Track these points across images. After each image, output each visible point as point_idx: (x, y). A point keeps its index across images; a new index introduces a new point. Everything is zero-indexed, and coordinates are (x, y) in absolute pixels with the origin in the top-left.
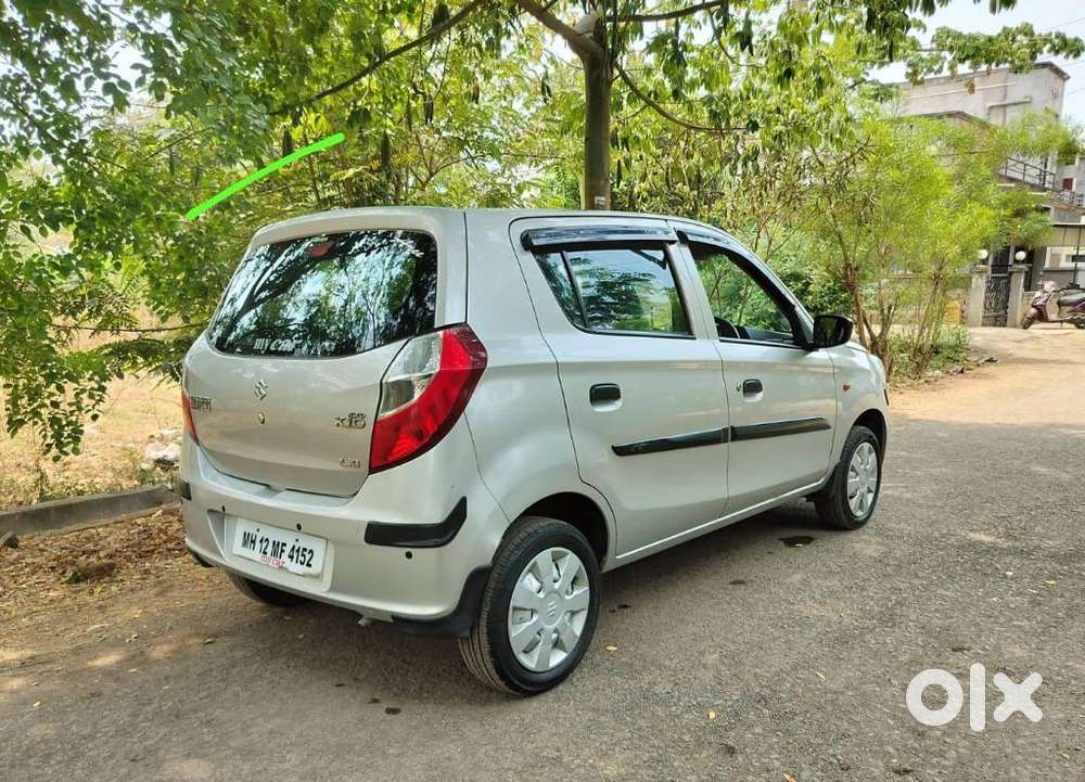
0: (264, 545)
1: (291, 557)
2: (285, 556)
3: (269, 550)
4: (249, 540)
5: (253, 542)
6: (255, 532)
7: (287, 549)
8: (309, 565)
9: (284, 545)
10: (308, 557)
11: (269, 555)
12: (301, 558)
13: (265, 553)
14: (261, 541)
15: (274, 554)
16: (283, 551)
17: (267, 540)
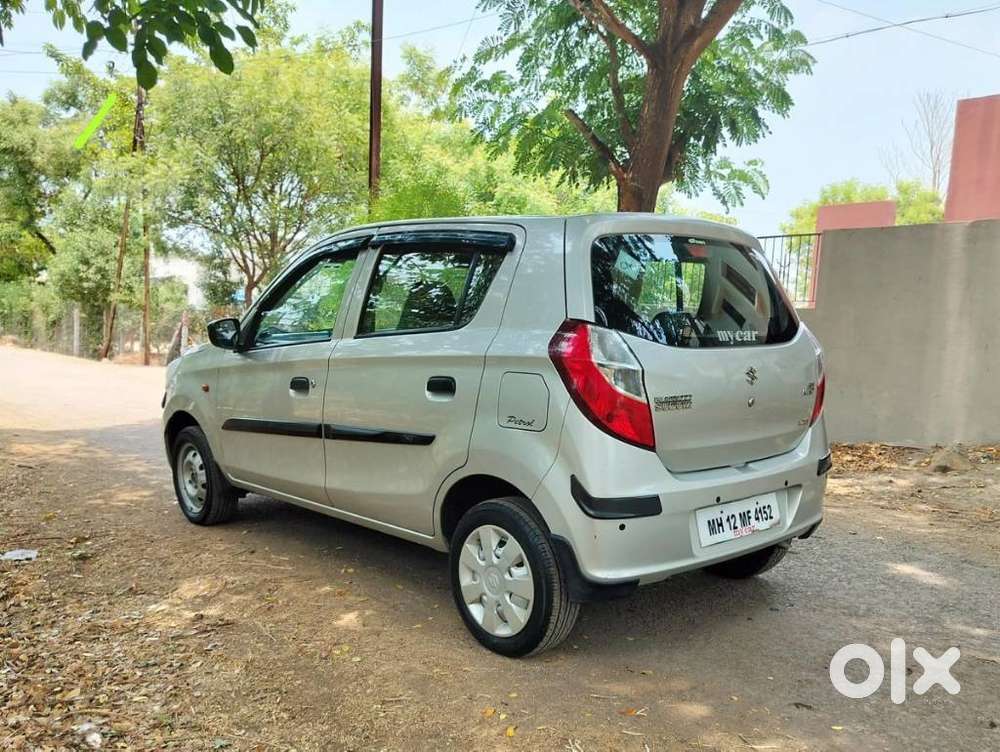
0: (732, 521)
1: (757, 519)
2: (753, 520)
3: (738, 524)
4: (715, 526)
5: (720, 525)
6: (719, 516)
7: (752, 514)
8: (771, 518)
9: (749, 512)
10: (768, 512)
11: (739, 527)
12: (764, 516)
13: (735, 528)
14: (728, 520)
15: (744, 524)
16: (749, 518)
17: (733, 516)
